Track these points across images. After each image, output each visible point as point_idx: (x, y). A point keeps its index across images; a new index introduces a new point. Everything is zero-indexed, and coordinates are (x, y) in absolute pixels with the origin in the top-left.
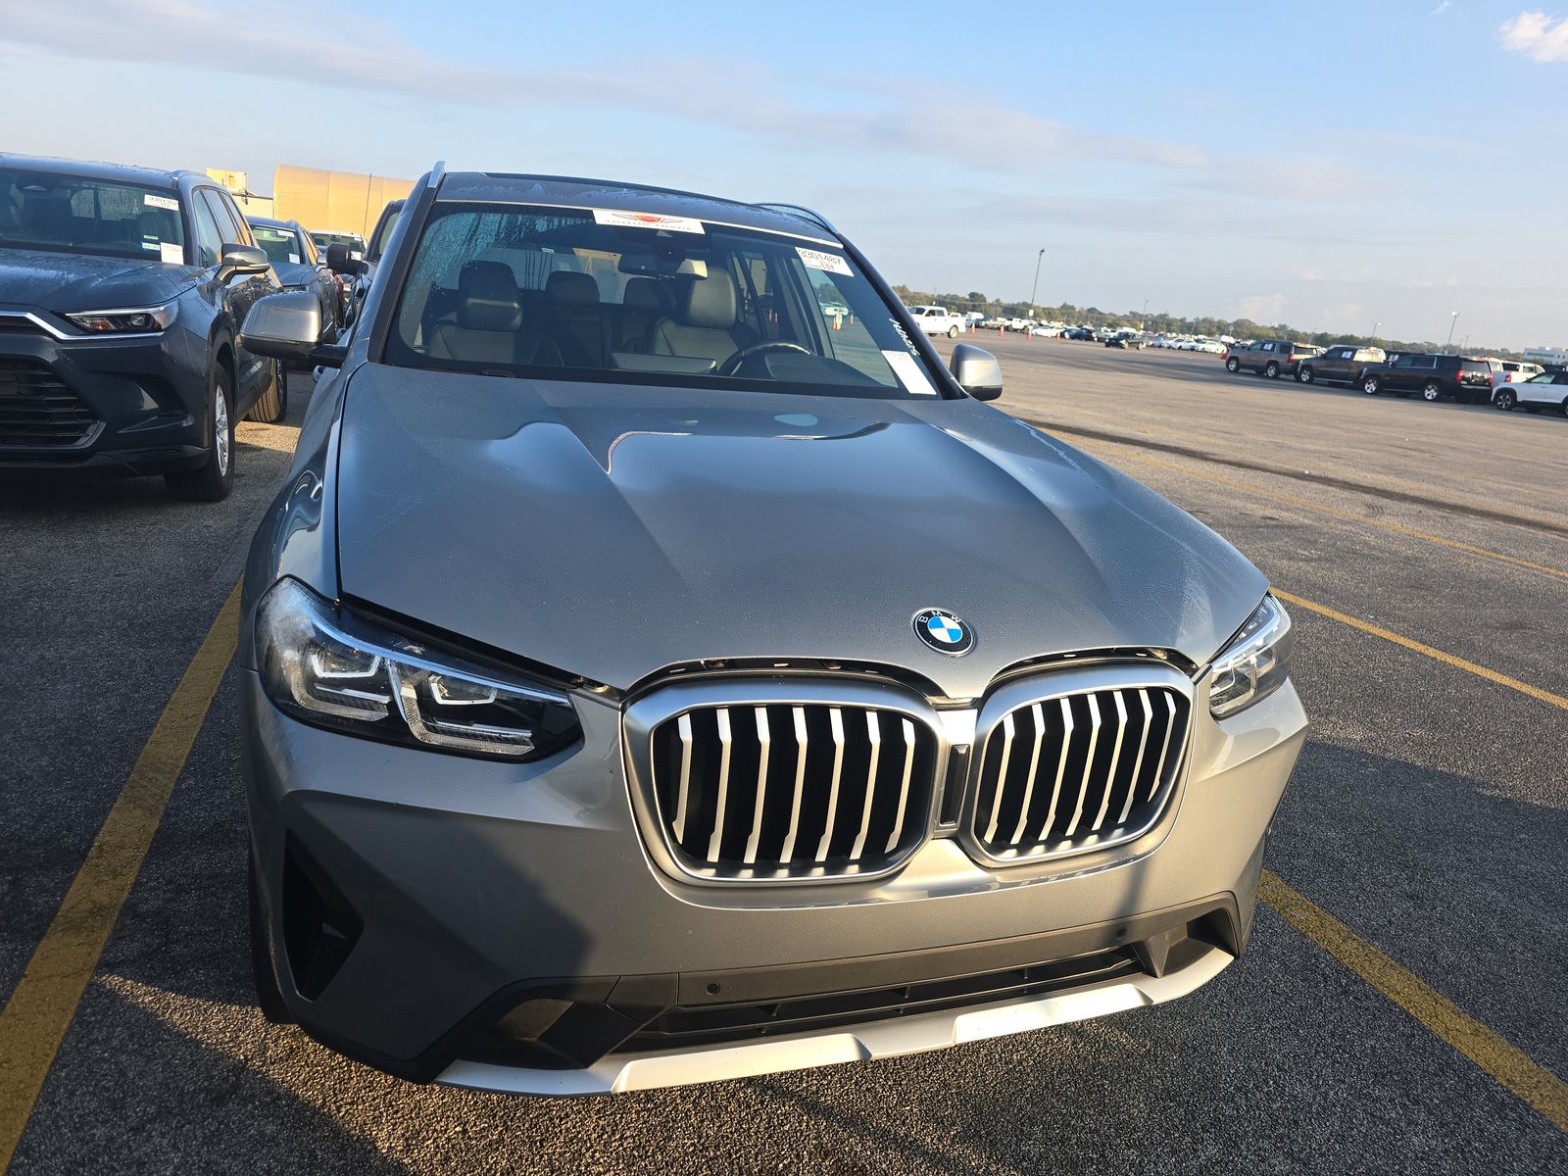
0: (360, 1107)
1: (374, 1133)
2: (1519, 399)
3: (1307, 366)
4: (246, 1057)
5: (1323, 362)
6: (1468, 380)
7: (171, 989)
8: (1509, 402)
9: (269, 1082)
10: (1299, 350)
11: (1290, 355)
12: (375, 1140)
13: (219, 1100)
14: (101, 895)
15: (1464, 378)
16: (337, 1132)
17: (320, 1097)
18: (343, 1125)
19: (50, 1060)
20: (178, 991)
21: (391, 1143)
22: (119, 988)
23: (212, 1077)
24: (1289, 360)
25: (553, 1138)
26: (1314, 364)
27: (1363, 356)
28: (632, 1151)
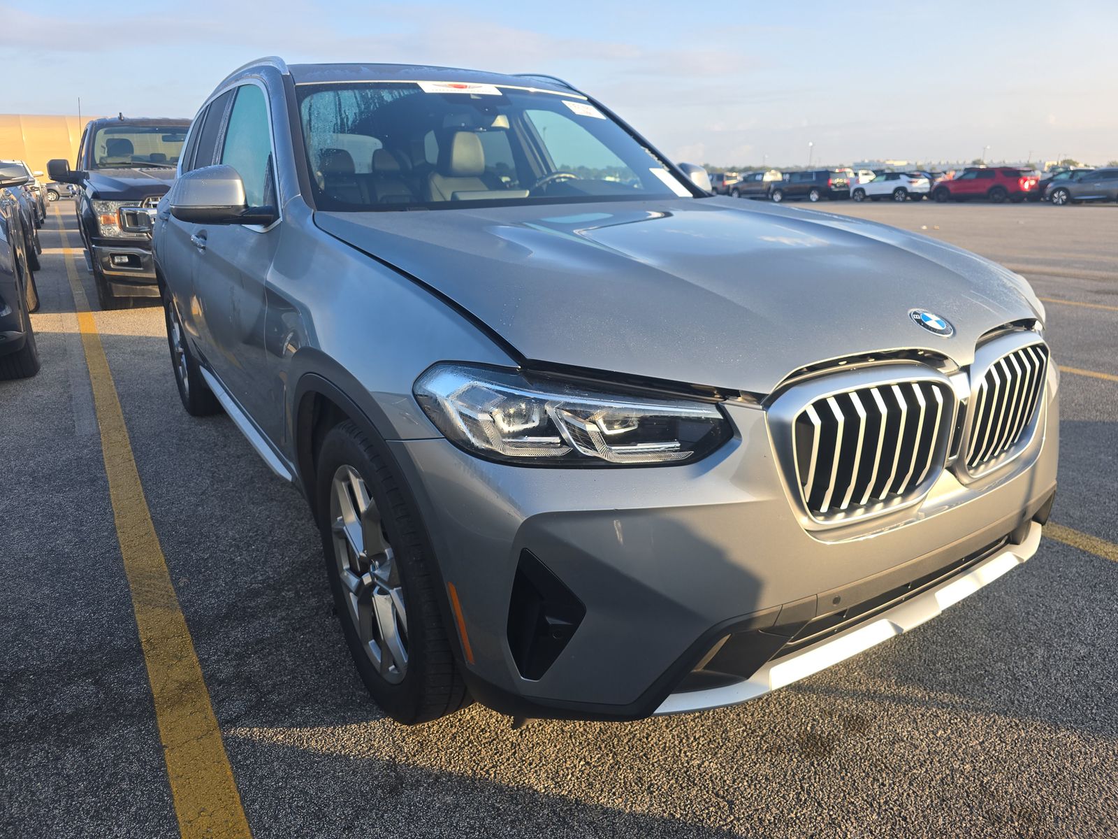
0: (502, 767)
1: (526, 781)
2: (868, 193)
3: (736, 188)
4: (390, 757)
5: (745, 184)
6: (835, 185)
7: (293, 726)
8: (861, 196)
9: (422, 769)
10: (729, 178)
11: (723, 182)
12: (531, 787)
13: (394, 790)
14: (179, 673)
15: (833, 184)
16: (500, 789)
17: (468, 768)
18: (500, 782)
19: (238, 799)
20: (300, 725)
21: (544, 785)
22: (251, 735)
23: (377, 777)
24: (724, 186)
25: (651, 751)
26: (740, 186)
27: (768, 178)
28: (709, 745)
